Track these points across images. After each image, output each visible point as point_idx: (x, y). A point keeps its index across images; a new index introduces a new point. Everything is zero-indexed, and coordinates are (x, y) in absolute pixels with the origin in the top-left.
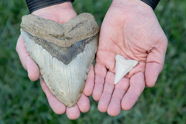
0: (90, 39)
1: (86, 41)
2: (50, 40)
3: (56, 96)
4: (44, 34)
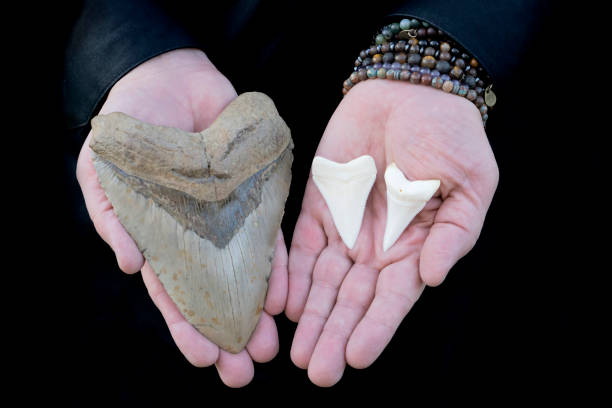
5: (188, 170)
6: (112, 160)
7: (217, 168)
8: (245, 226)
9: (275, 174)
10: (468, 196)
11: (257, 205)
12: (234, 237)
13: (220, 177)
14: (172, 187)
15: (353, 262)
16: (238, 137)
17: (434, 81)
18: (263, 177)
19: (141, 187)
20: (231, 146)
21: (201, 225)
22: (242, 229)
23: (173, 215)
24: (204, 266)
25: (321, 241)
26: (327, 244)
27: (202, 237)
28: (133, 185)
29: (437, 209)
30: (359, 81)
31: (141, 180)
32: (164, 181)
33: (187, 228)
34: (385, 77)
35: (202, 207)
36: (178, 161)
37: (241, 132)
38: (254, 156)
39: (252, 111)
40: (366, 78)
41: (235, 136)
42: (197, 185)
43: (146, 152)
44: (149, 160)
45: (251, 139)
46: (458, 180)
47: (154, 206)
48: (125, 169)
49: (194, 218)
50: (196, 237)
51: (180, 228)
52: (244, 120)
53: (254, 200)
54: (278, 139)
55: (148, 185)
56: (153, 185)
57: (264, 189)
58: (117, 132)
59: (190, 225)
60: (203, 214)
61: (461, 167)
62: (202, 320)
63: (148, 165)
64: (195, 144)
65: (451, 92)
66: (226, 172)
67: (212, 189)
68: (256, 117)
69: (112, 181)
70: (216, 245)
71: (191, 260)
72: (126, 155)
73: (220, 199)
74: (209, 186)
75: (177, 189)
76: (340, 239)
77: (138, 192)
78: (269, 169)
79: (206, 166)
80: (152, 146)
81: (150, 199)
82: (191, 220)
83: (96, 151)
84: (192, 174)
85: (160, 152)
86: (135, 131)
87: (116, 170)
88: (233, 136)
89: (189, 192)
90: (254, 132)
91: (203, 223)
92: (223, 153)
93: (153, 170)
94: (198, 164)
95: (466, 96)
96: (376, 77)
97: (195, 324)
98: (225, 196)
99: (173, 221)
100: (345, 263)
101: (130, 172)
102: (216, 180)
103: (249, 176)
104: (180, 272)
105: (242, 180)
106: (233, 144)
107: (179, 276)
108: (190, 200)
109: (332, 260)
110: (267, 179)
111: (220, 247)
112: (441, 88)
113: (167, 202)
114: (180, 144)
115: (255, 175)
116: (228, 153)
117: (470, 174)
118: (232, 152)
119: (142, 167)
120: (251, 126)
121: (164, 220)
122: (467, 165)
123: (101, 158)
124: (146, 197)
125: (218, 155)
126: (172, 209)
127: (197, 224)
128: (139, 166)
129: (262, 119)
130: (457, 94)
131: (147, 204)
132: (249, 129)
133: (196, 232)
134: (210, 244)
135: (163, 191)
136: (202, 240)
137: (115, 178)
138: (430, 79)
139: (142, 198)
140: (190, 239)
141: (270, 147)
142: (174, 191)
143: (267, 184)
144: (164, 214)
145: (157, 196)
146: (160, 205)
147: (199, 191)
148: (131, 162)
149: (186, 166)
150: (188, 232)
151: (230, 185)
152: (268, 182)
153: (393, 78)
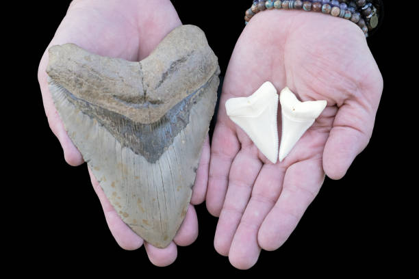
0: (198, 92)
1: (192, 99)
2: (114, 108)
3: (131, 226)
4: (101, 94)
5: (127, 96)
6: (64, 84)
7: (152, 95)
8: (174, 144)
9: (203, 98)
10: (360, 104)
11: (185, 126)
12: (164, 154)
13: (154, 102)
14: (113, 110)
15: (263, 164)
16: (172, 68)
17: (324, 7)
18: (191, 101)
19: (86, 109)
20: (165, 76)
21: (136, 143)
22: (170, 147)
23: (113, 133)
24: (137, 177)
25: (236, 147)
26: (240, 148)
27: (136, 153)
28: (80, 106)
29: (334, 117)
30: (259, 11)
31: (87, 103)
32: (106, 104)
33: (125, 145)
34: (281, 8)
35: (137, 128)
36: (119, 89)
37: (175, 63)
38: (184, 84)
39: (185, 43)
40: (265, 8)
41: (169, 67)
42: (134, 110)
43: (92, 80)
44: (95, 87)
45: (182, 69)
46: (350, 91)
47: (97, 126)
48: (74, 93)
49: (130, 137)
50: (131, 153)
51: (119, 145)
52: (178, 52)
53: (183, 121)
54: (205, 69)
55: (93, 108)
56: (98, 108)
57: (192, 111)
58: (69, 62)
59: (127, 142)
60: (138, 134)
61: (352, 80)
62: (135, 221)
63: (94, 91)
64: (134, 74)
65: (338, 16)
66: (159, 99)
67: (147, 114)
68: (188, 49)
69: (64, 103)
70: (148, 161)
71: (127, 173)
72: (76, 82)
73: (153, 121)
74: (144, 111)
75: (117, 112)
76: (252, 143)
77: (84, 113)
78: (197, 94)
79: (142, 93)
80: (97, 75)
81: (94, 119)
82: (128, 139)
83: (51, 76)
84: (130, 100)
85: (104, 81)
86: (84, 62)
87: (67, 93)
88: (167, 67)
89: (127, 115)
90: (186, 63)
91: (138, 141)
92: (158, 82)
93: (98, 95)
94: (136, 92)
95: (350, 19)
96: (273, 8)
97: (129, 223)
98: (158, 119)
99: (113, 139)
100: (257, 165)
101: (78, 96)
102: (150, 105)
103: (179, 101)
104: (117, 181)
105: (173, 105)
106: (167, 73)
107: (116, 185)
108: (128, 122)
109: (245, 162)
110: (195, 103)
111: (152, 163)
112: (330, 13)
113: (108, 122)
114: (120, 75)
115: (185, 100)
116: (162, 82)
117: (361, 86)
118: (165, 82)
119: (88, 92)
120: (183, 58)
121: (105, 139)
122: (358, 78)
123: (55, 82)
124: (91, 117)
125: (153, 84)
126: (112, 128)
127: (133, 142)
128: (86, 91)
129: (192, 52)
130: (344, 17)
131: (92, 123)
132: (181, 60)
133: (132, 150)
134: (143, 160)
135: (106, 113)
136: (137, 156)
137: (66, 100)
138: (320, 6)
139: (88, 118)
140: (126, 154)
141: (199, 75)
142: (114, 113)
143: (194, 107)
144: (106, 132)
145: (100, 117)
146: (103, 125)
147: (136, 115)
148: (80, 88)
149: (125, 93)
150: (125, 149)
151: (163, 109)
152: (196, 105)
153: (288, 8)
